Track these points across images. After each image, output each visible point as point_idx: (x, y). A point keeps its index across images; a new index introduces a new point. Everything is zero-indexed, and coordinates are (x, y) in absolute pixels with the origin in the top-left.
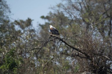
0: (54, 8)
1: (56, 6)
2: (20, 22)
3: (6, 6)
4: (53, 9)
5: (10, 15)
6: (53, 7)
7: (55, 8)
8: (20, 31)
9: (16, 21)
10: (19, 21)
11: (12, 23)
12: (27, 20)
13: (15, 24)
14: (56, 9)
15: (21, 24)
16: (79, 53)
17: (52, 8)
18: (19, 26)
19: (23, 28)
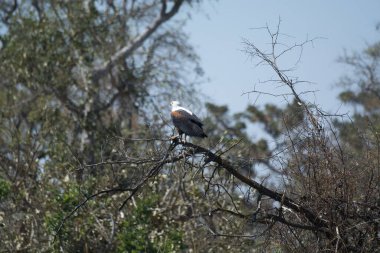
0: (355, 61)
1: (366, 52)
2: (266, 113)
3: (188, 52)
4: (353, 64)
5: (199, 84)
6: (355, 58)
7: (360, 59)
8: (264, 144)
9: (252, 109)
10: (262, 108)
11: (237, 116)
12: (289, 105)
13: (249, 118)
14: (362, 63)
15: (269, 119)
16: (285, 208)
17: (348, 61)
18: (263, 125)
19: (275, 133)
